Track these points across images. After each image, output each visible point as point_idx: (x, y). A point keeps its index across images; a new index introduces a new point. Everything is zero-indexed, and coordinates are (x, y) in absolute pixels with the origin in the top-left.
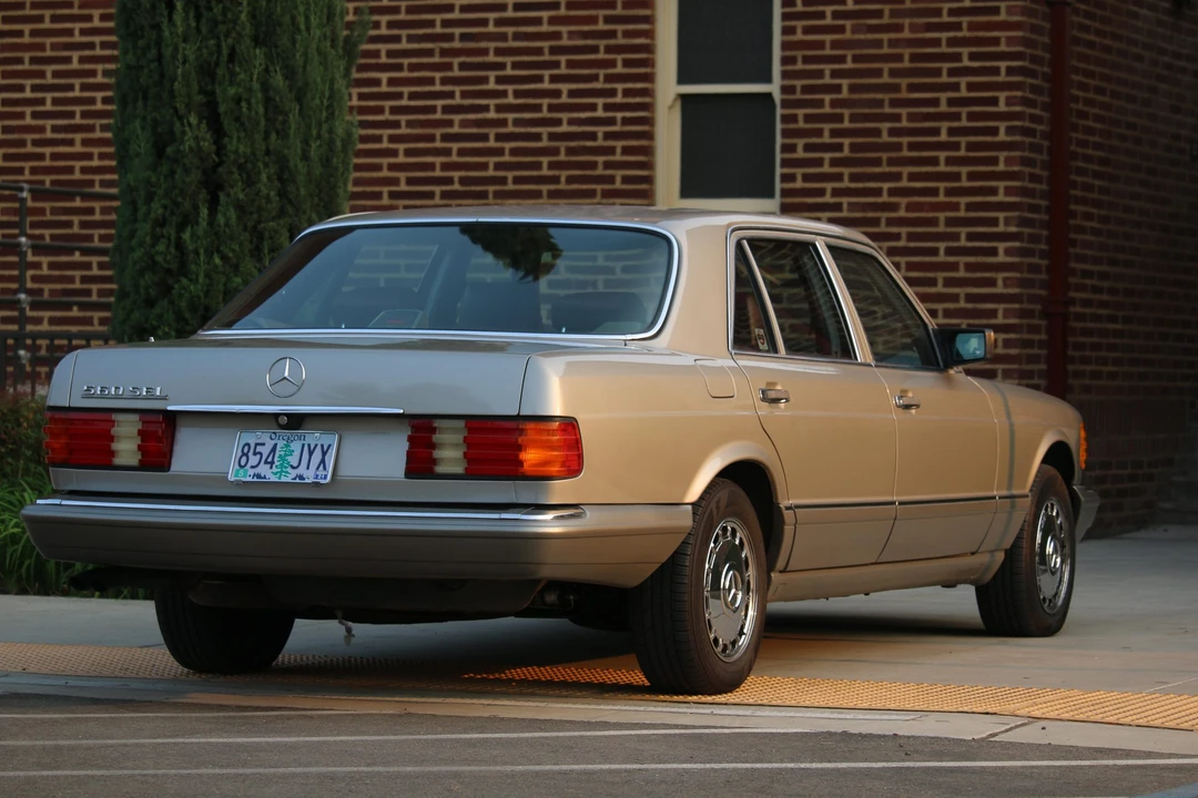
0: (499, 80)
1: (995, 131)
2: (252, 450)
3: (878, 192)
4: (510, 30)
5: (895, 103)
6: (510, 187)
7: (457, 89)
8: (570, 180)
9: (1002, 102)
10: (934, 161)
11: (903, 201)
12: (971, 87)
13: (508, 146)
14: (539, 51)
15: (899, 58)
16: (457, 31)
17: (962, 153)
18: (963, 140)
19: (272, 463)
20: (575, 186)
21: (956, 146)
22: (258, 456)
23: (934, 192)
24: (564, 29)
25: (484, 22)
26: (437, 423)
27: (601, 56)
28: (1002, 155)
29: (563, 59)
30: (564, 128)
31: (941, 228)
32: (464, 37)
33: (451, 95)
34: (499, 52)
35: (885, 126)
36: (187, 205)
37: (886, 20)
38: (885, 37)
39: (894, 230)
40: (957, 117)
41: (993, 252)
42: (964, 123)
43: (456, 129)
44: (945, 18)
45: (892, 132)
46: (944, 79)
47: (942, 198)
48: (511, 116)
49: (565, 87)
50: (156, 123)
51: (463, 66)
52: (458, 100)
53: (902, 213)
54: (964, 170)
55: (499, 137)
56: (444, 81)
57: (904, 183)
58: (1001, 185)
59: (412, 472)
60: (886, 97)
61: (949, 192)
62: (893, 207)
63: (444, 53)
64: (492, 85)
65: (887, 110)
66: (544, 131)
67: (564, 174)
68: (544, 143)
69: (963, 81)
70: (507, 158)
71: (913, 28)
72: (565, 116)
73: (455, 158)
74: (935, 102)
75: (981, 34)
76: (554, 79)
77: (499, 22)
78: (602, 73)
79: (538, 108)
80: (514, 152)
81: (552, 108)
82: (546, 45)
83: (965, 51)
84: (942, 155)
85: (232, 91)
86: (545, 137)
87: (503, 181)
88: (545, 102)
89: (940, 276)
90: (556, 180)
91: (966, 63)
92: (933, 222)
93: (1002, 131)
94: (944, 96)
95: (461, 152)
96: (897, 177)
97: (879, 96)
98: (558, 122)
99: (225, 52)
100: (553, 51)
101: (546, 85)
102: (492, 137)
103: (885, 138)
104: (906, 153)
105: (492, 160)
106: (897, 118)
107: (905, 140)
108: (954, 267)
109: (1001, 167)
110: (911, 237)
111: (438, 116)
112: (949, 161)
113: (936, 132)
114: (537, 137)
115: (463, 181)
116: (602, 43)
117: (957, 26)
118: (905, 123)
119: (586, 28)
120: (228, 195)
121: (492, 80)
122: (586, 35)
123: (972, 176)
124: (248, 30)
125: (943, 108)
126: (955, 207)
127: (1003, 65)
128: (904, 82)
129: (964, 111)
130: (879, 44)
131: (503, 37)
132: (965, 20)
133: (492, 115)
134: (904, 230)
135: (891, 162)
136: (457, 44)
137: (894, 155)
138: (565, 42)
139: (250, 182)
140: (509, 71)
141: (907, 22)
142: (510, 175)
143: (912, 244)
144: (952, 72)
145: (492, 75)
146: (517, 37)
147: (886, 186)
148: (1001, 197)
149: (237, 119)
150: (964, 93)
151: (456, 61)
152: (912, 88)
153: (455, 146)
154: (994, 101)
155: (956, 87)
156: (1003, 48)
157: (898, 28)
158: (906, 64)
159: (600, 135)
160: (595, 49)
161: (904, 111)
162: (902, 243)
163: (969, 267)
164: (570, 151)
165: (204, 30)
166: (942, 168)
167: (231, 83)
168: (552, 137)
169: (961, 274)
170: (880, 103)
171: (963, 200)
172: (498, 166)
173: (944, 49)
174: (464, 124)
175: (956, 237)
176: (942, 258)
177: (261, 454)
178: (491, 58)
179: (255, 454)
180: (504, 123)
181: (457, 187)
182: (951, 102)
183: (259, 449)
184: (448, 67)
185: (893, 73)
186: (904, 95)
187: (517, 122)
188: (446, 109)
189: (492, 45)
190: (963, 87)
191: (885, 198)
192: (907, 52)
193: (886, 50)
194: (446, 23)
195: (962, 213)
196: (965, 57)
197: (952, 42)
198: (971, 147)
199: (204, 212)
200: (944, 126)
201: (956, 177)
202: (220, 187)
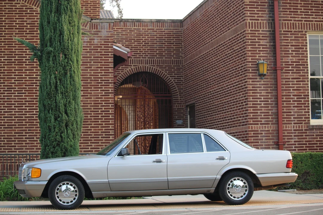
0: (15, 107)
1: (109, 116)
3: (88, 127)
4: (17, 98)
5: (91, 111)
6: (17, 126)
7: (6, 108)
8: (29, 125)
9: (110, 111)
10: (98, 122)
11: (93, 129)
12: (105, 109)
13: (16, 119)
14: (22, 101)
15: (91, 103)
16: (6, 98)
17: (103, 120)
18: (103, 118)
20: (30, 126)
21: (102, 119)
23: (98, 127)
24: (27, 97)
25: (11, 96)
27: (35, 102)
28: (111, 121)
29: (27, 103)
30: (28, 116)
31: (100, 133)
32: (7, 99)
33: (5, 109)
34: (14, 101)
35: (89, 115)
36: (63, 129)
37: (89, 97)
38: (89, 100)
39: (92, 134)
40: (102, 114)
41: (109, 137)
42: (104, 115)
43: (6, 116)
44: (100, 97)
45: (90, 116)
46: (100, 107)
47: (100, 128)
48: (17, 113)
49: (28, 108)
50: (55, 114)
51: (7, 104)
52: (6, 110)
53: (93, 131)
54: (104, 123)
55: (15, 117)
56: (4, 107)
57: (93, 126)
58: (111, 126)
60: (89, 110)
61: (101, 127)
62: (91, 130)
63: (3, 101)
64: (13, 108)
65: (89, 113)
66: (24, 116)
67: (28, 124)
68: (24, 118)
69: (103, 108)
70: (16, 121)
71: (94, 98)
72: (28, 113)
73: (6, 121)
74: (98, 111)
75: (106, 99)
76: (25, 107)
77: (14, 96)
78: (35, 105)
79: (22, 112)
80: (18, 120)
81: (25, 112)
82: (24, 100)
83: (103, 102)
84: (100, 121)
85: (70, 108)
86: (24, 117)
87: (16, 125)
88: (24, 111)
89: (100, 142)
90: (26, 125)
91: (104, 104)
92: (98, 132)
93: (110, 116)
94: (100, 110)
95: (7, 120)
96: (91, 124)
97: (88, 110)
98: (27, 114)
99: (68, 102)
100: (25, 101)
101: (24, 108)
102: (13, 117)
103: (89, 117)
104: (93, 120)
105: (13, 121)
106: (91, 114)
107: (93, 118)
108: (102, 140)
109: (110, 123)
110: (95, 135)
111: (2, 113)
112: (101, 122)
113: (99, 116)
114: (22, 117)
115: (8, 125)
116: (35, 100)
117: (102, 98)
118: (93, 115)
119: (31, 97)
120: (69, 127)
121: (13, 107)
122: (31, 99)
123: (105, 124)
124: (72, 98)
125: (100, 112)
126: (102, 130)
127: (110, 105)
128: (92, 108)
129: (104, 113)
130: (87, 101)
131: (15, 99)
132: (103, 97)
133: (13, 113)
134: (93, 134)
135: (90, 122)
136: (6, 100)
137: (91, 120)
138: (27, 100)
139: (72, 125)
140: (16, 105)
141: (93, 97)
142: (17, 124)
143: (95, 136)
144: (101, 106)
145: (13, 106)
146: (18, 99)
147: (89, 126)
148: (111, 128)
149: (71, 114)
150: (103, 110)
151: (6, 103)
152: (94, 109)
153: (6, 119)
154: (109, 111)
155: (102, 109)
156: (110, 102)
157: (91, 98)
158: (93, 105)
159: (35, 117)
160: (33, 101)
161: (92, 113)
162: (93, 136)
163: (105, 140)
164: (29, 120)
165: (64, 97)
166: (100, 123)
167: (70, 107)
168: (25, 117)
169: (104, 141)
170: (88, 111)
171: (104, 128)
172: (15, 123)
173: (100, 102)
174: (8, 115)
175: (103, 135)
176: (100, 139)
178: (13, 103)
180: (16, 114)
181: (6, 126)
182: (101, 111)
184: (4, 104)
185: (90, 106)
186: (92, 110)
187: (18, 114)
188: (4, 112)
189: (13, 100)
190: (103, 109)
191: (89, 128)
192: (93, 102)
193: (89, 102)
194: (4, 96)
195: (104, 131)
196: (103, 103)
197: (101, 101)
198: (105, 119)
199: (66, 131)
200: (100, 115)
201: (102, 124)
202: (68, 126)
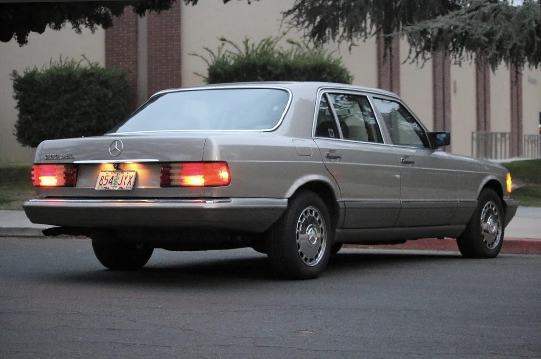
2: (104, 179)
19: (112, 183)
22: (107, 181)
26: (172, 165)
59: (163, 185)
177: (107, 179)
179: (106, 179)
183: (107, 178)
